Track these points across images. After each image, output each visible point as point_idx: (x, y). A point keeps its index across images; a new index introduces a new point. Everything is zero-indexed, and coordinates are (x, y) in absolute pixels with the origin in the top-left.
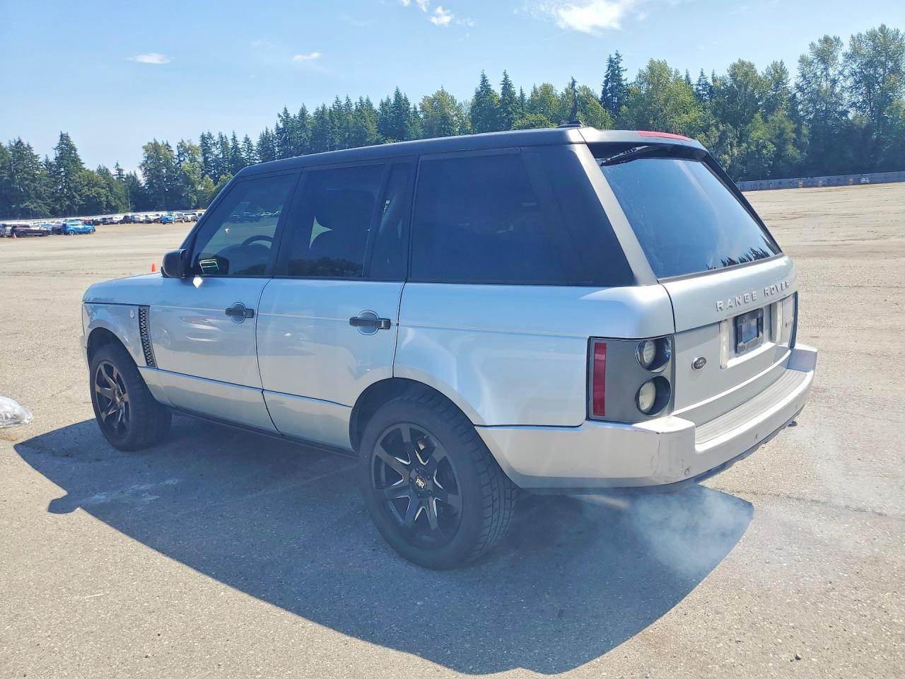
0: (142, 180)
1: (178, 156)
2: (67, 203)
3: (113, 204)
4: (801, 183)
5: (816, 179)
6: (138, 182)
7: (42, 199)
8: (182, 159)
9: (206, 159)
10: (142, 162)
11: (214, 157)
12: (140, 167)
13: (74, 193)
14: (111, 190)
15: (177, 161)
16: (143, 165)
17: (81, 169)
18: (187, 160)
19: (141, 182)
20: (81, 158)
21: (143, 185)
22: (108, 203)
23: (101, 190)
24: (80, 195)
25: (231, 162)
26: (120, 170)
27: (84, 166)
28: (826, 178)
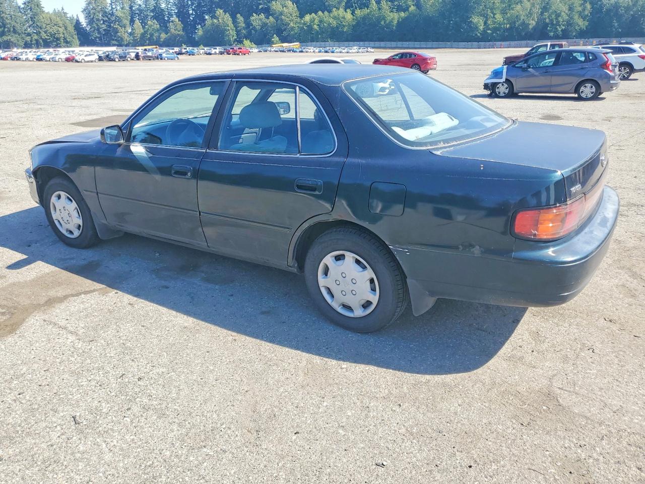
0: (83, 21)
1: (111, 4)
2: (36, 37)
3: (68, 40)
4: (582, 42)
5: (591, 40)
6: (80, 23)
7: (19, 35)
8: (114, 7)
9: (131, 7)
10: (83, 8)
11: (138, 7)
12: (82, 12)
13: (40, 30)
14: (66, 29)
15: (110, 8)
16: (85, 10)
17: (43, 12)
18: (118, 8)
19: (82, 24)
20: (41, 3)
21: (83, 26)
22: (65, 39)
23: (60, 29)
24: (45, 32)
25: (152, 11)
26: (65, 14)
27: (44, 9)
28: (598, 40)
